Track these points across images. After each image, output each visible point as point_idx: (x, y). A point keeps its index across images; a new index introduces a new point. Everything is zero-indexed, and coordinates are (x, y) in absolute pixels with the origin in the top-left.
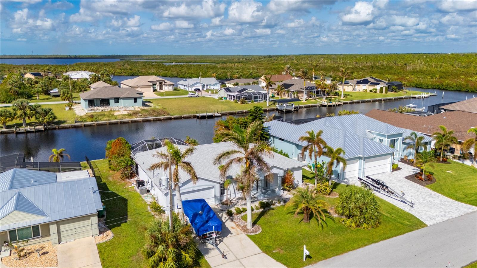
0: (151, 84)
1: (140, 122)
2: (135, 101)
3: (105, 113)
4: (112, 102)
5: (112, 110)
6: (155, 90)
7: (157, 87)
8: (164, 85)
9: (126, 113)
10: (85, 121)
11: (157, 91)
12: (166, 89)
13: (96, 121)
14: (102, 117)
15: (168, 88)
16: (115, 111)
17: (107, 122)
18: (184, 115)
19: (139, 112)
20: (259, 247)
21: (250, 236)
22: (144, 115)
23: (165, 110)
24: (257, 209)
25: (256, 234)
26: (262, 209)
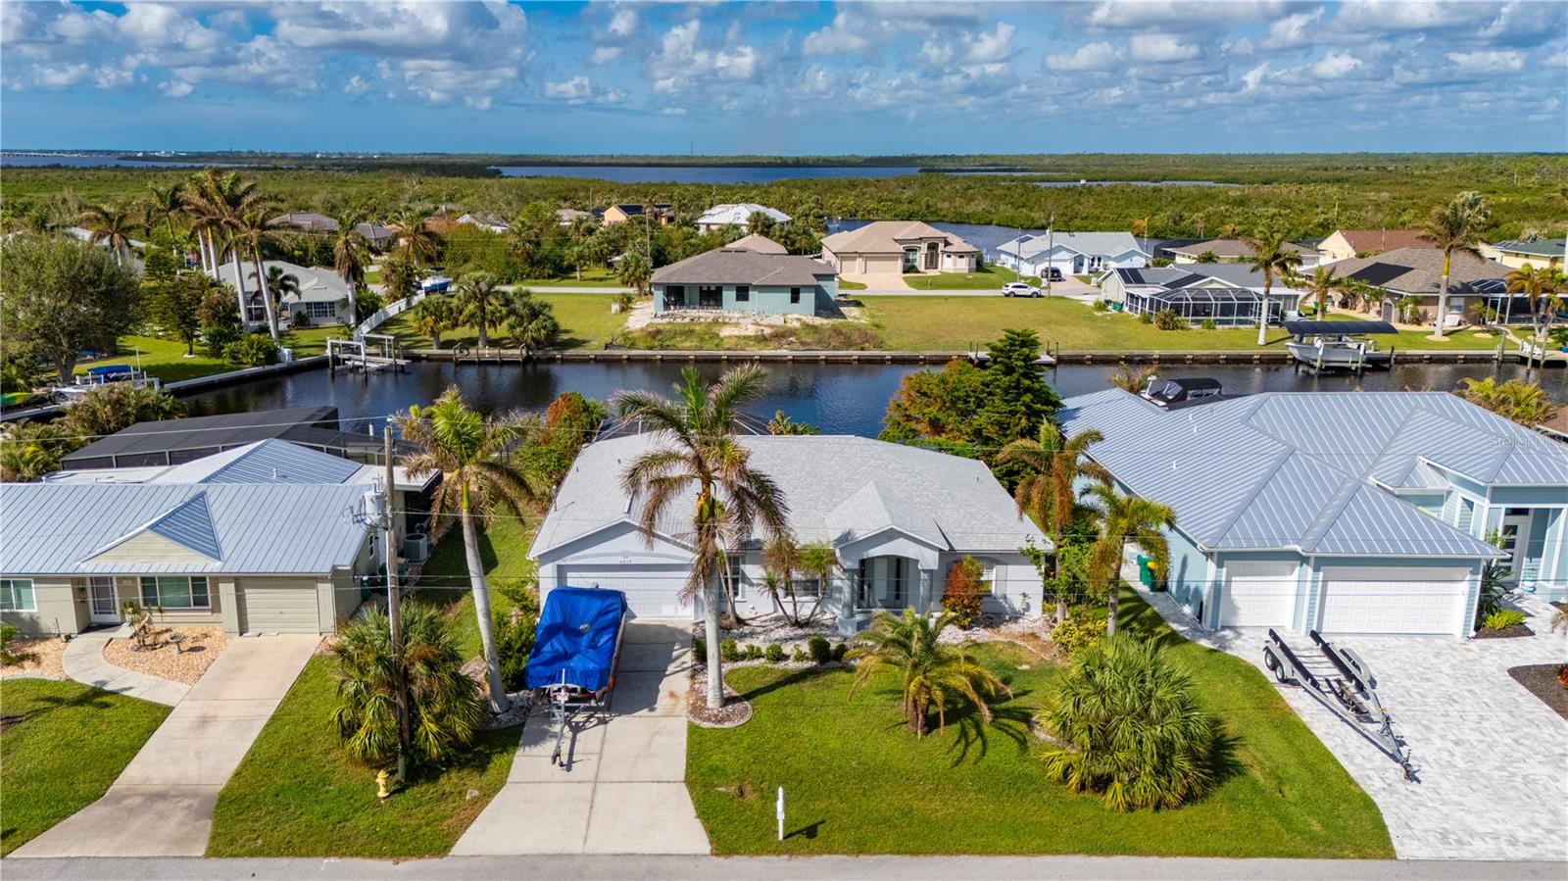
0: (900, 248)
1: (785, 362)
2: (795, 299)
3: (697, 328)
4: (729, 296)
5: (720, 320)
6: (909, 268)
7: (920, 260)
8: (943, 252)
9: (751, 331)
10: (632, 346)
11: (918, 272)
12: (948, 265)
13: (662, 348)
14: (683, 338)
15: (955, 265)
16: (725, 323)
17: (691, 354)
18: (928, 353)
19: (793, 332)
20: (689, 766)
21: (693, 729)
22: (802, 343)
23: (879, 332)
24: (800, 657)
25: (719, 726)
26: (812, 663)
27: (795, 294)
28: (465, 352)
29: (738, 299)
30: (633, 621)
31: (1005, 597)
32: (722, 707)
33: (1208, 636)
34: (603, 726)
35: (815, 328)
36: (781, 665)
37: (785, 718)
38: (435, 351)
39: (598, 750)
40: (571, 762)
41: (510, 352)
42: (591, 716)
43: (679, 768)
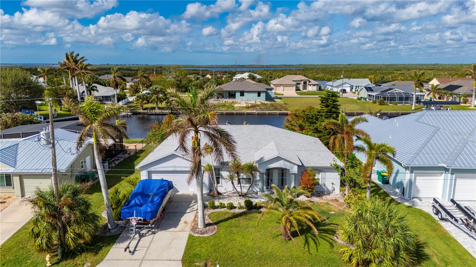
0: (295, 83)
1: (255, 114)
2: (259, 95)
3: (227, 104)
4: (238, 95)
5: (234, 102)
6: (298, 89)
7: (301, 87)
8: (308, 84)
9: (244, 105)
11: (300, 90)
12: (310, 88)
14: (222, 107)
15: (312, 88)
16: (236, 103)
17: (224, 112)
19: (258, 106)
20: (185, 253)
21: (190, 237)
22: (261, 109)
23: (286, 106)
24: (241, 208)
25: (202, 236)
26: (245, 210)
28: (151, 111)
29: (241, 95)
30: (178, 193)
31: (325, 186)
32: (204, 227)
33: (407, 201)
34: (153, 235)
35: (265, 104)
36: (233, 211)
37: (231, 232)
38: (141, 111)
39: (148, 245)
40: (135, 250)
41: (166, 111)
42: (150, 231)
43: (180, 254)
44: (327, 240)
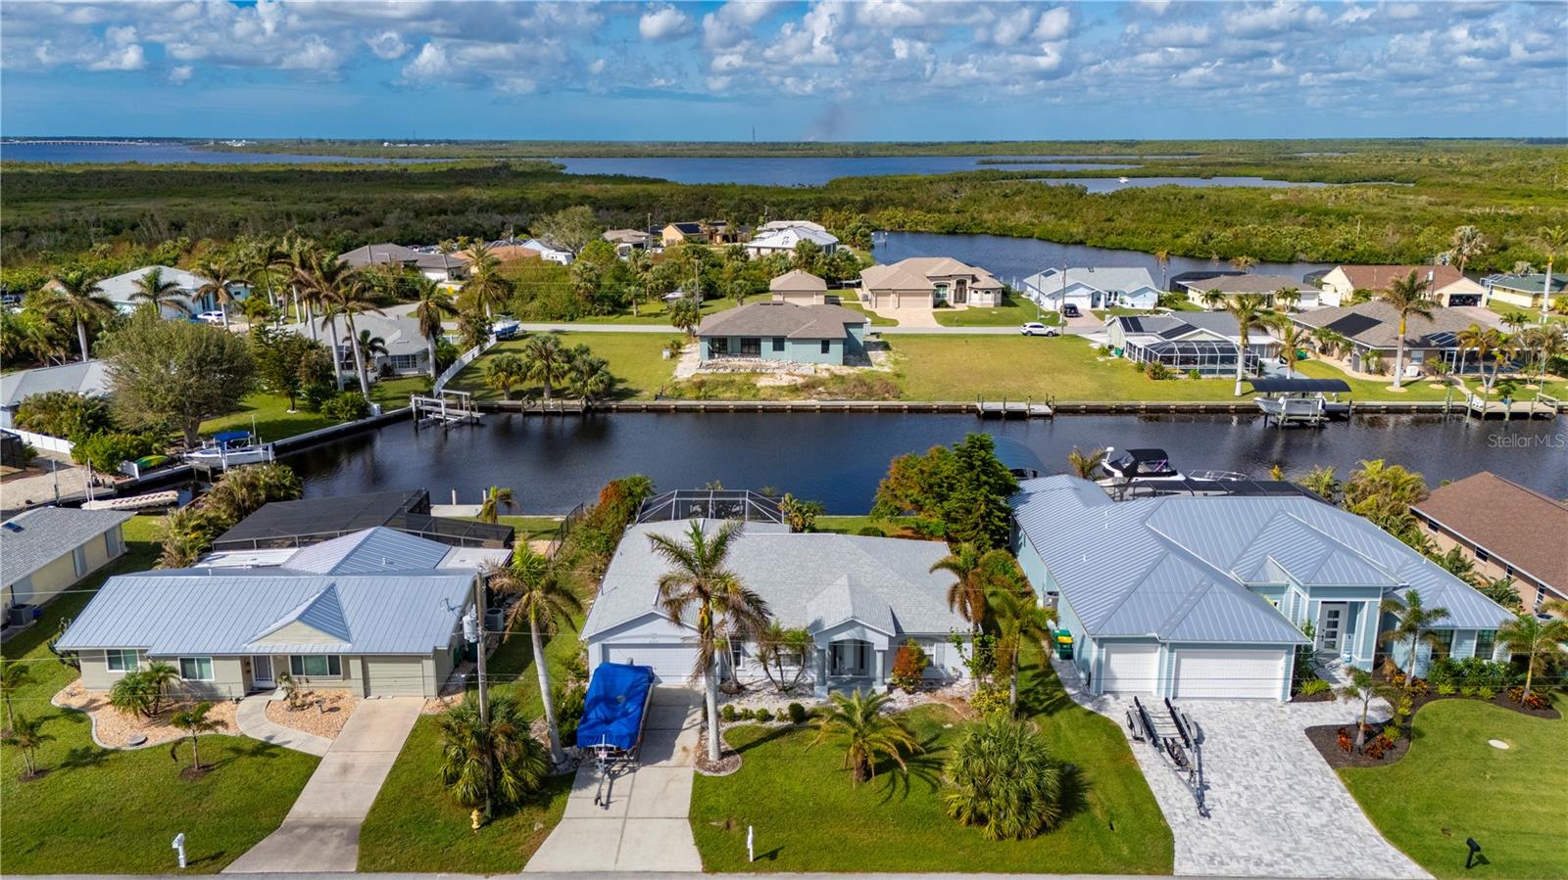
0: (931, 285)
1: (814, 411)
2: (825, 350)
3: (737, 378)
4: (767, 347)
5: (758, 370)
6: (939, 304)
7: (949, 294)
8: (971, 288)
9: (786, 381)
10: (680, 397)
11: (948, 306)
12: (975, 300)
13: (705, 399)
14: (724, 388)
15: (981, 300)
16: (762, 374)
17: (731, 404)
18: (941, 403)
19: (822, 383)
20: (693, 806)
21: (697, 777)
22: (830, 394)
23: (899, 381)
25: (716, 775)
26: (790, 723)
27: (826, 345)
28: (532, 403)
29: (775, 349)
30: (659, 686)
32: (719, 759)
33: (1092, 699)
34: (632, 774)
35: (841, 379)
36: (767, 725)
37: (765, 768)
38: (505, 402)
39: (628, 793)
40: (608, 802)
41: (572, 402)
42: (624, 766)
43: (685, 809)
44: (928, 781)
